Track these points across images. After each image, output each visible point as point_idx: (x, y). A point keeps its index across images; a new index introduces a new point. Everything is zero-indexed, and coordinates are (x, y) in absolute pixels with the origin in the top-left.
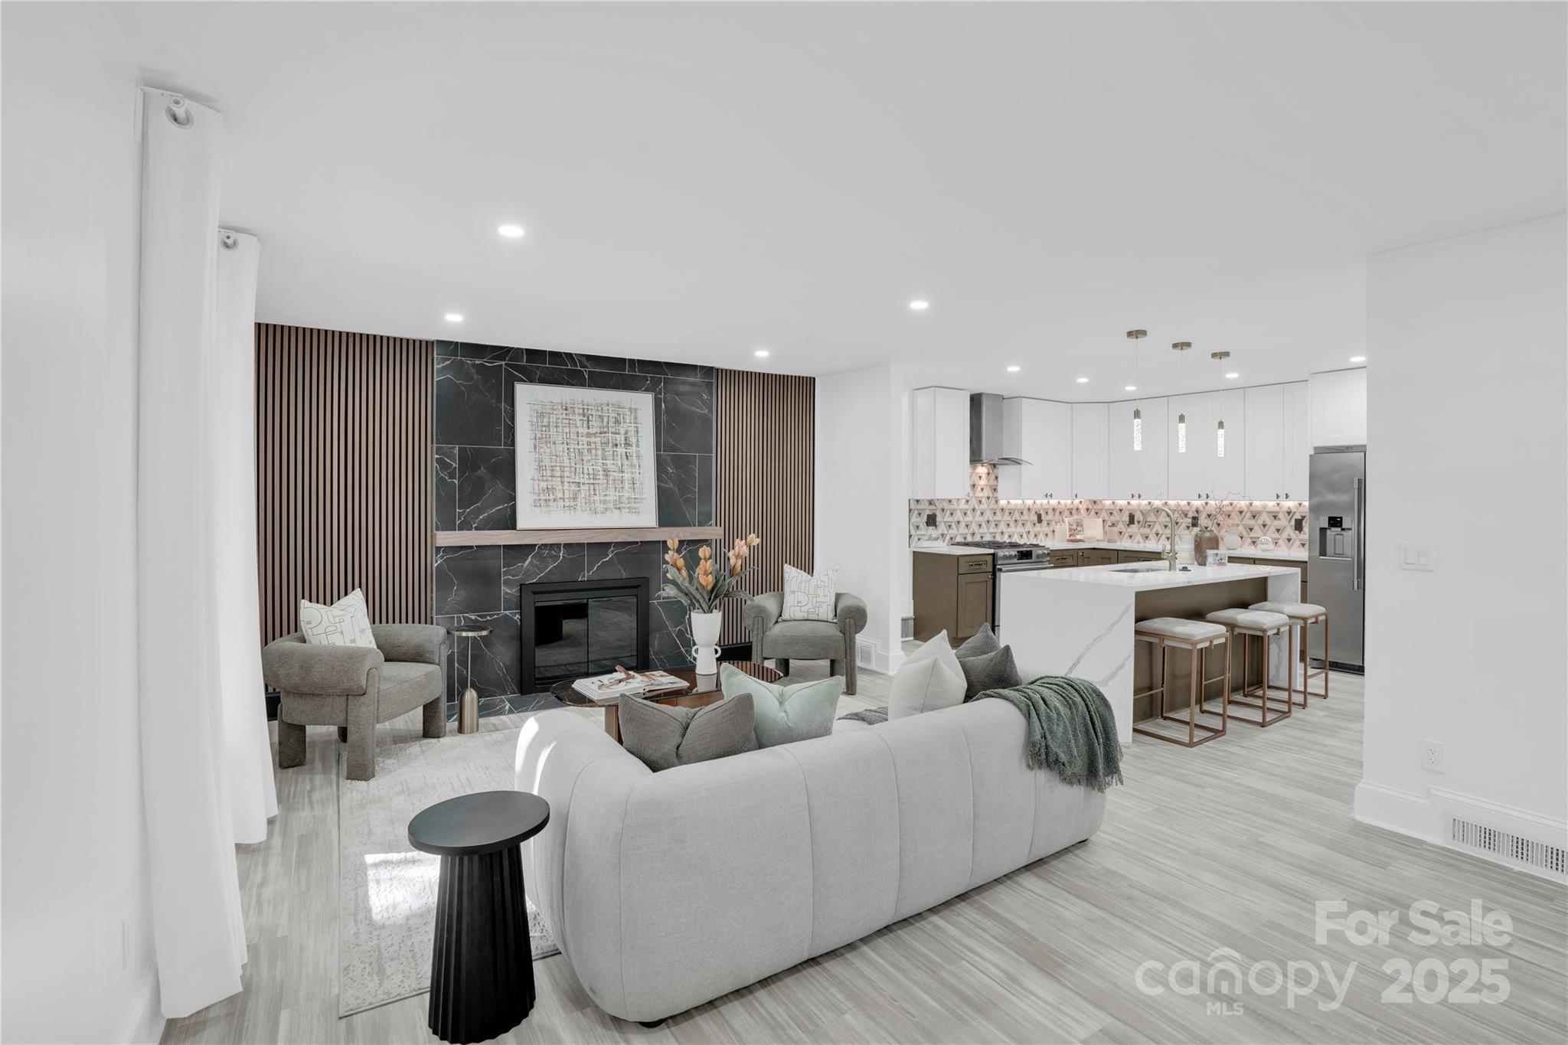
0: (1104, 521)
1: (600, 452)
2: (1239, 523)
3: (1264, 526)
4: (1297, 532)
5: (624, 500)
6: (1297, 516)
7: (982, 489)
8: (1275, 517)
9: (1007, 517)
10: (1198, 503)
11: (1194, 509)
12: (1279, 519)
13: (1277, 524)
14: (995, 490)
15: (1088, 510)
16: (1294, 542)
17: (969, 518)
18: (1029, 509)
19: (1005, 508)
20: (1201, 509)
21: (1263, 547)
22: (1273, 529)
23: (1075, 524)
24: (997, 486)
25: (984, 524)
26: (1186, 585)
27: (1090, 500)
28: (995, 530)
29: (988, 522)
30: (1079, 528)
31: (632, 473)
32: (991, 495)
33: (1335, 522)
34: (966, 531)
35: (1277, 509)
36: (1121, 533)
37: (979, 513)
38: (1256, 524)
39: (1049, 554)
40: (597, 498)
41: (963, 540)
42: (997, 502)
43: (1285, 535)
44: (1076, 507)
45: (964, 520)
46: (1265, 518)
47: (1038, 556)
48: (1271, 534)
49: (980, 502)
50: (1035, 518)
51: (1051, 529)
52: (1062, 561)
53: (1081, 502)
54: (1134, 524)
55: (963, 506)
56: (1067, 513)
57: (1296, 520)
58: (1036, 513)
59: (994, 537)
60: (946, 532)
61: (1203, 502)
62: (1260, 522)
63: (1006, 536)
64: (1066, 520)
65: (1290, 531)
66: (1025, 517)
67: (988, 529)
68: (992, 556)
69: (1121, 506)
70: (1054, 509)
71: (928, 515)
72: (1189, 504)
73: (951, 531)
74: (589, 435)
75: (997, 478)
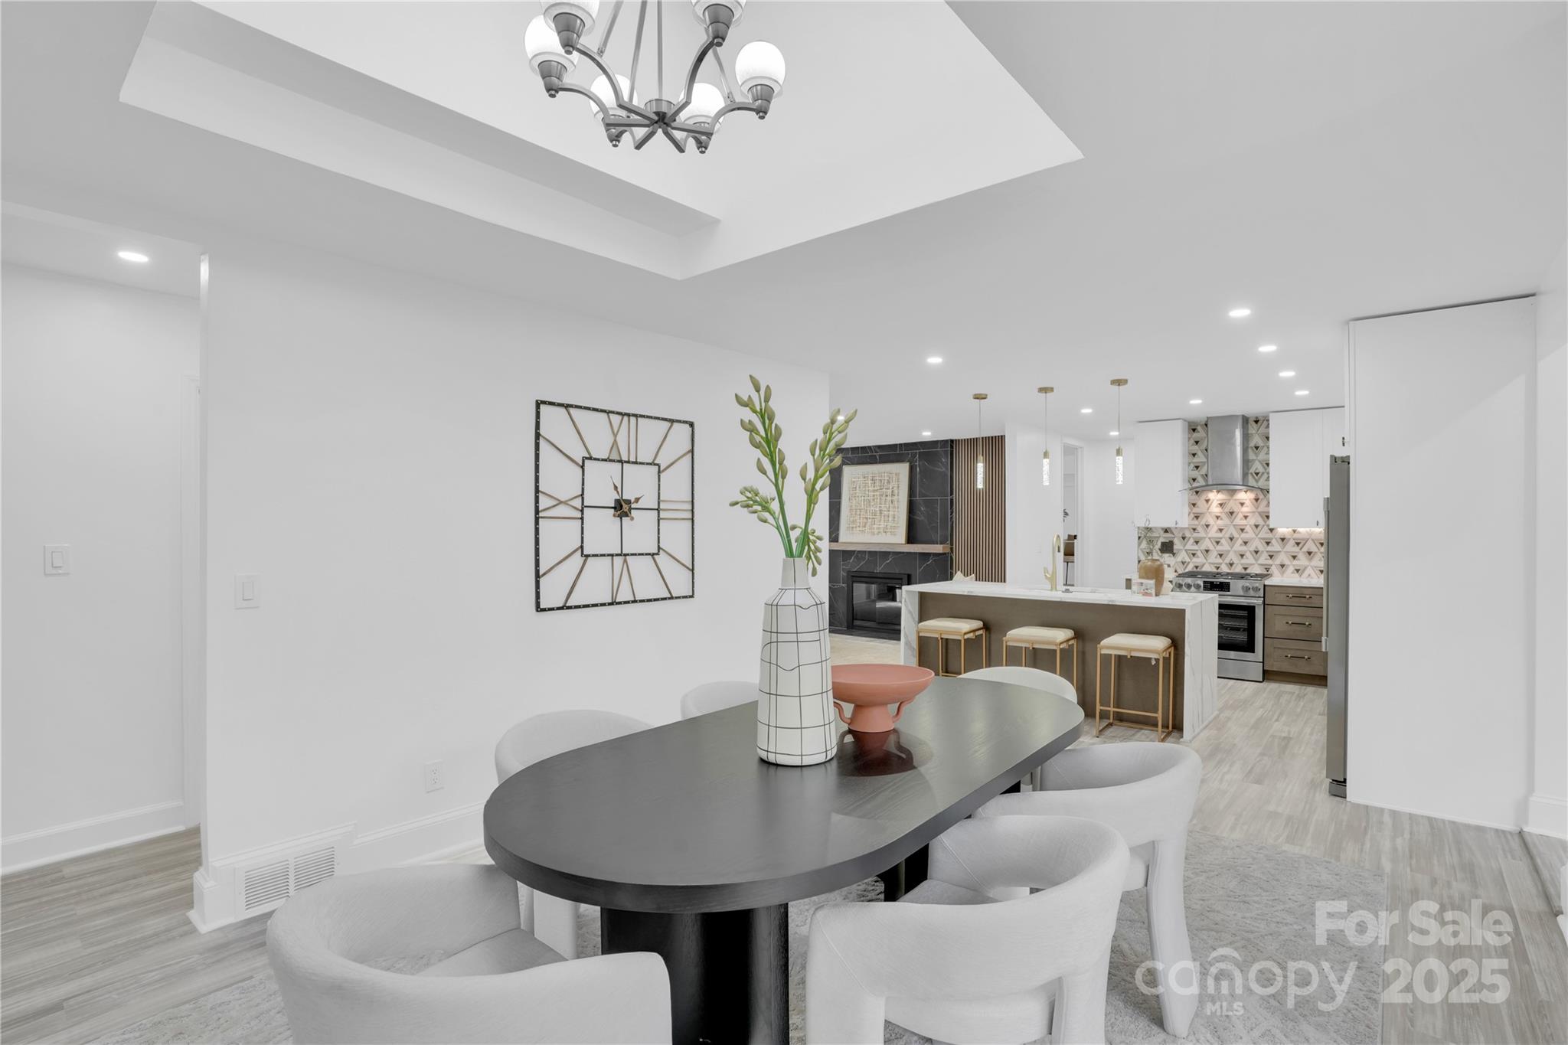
1: (878, 500)
5: (889, 527)
19: (1287, 537)
24: (1270, 512)
26: (966, 594)
31: (894, 511)
32: (1261, 523)
39: (1262, 588)
40: (875, 526)
42: (1271, 530)
49: (1242, 530)
60: (1187, 560)
71: (1163, 543)
74: (874, 491)
75: (1269, 504)
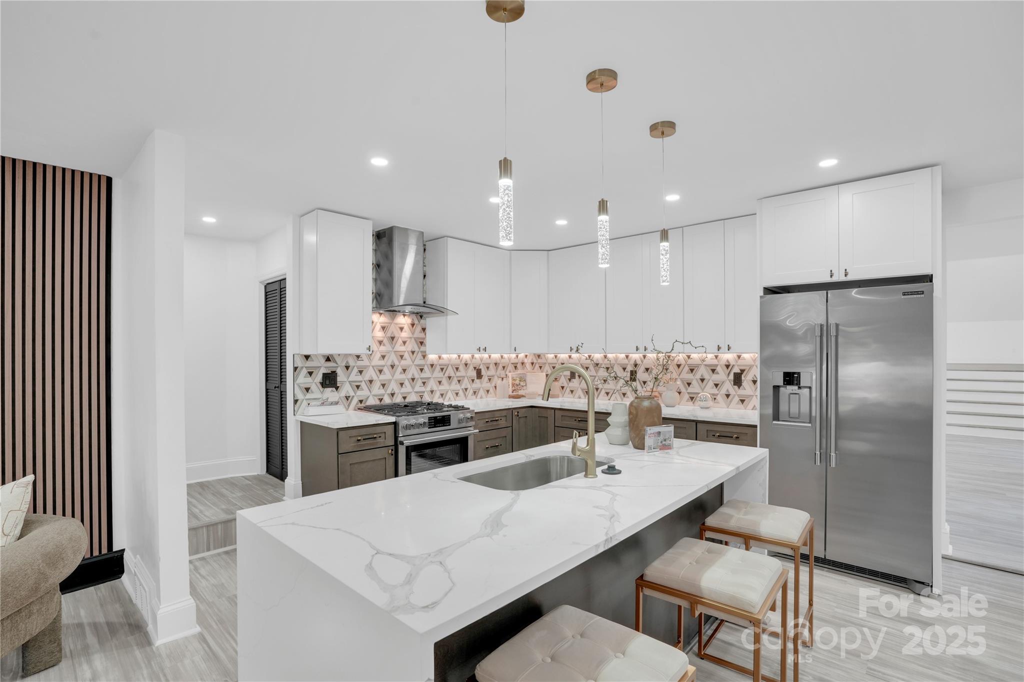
0: (547, 375)
2: (677, 377)
3: (702, 380)
4: (736, 387)
6: (737, 370)
7: (404, 343)
8: (713, 371)
9: (438, 374)
10: (636, 356)
11: (632, 362)
12: (718, 373)
13: (716, 378)
14: (422, 343)
15: (532, 364)
16: (734, 397)
17: (387, 375)
18: (466, 365)
19: (435, 363)
20: (639, 362)
21: (703, 404)
22: (711, 384)
23: (518, 379)
24: (424, 339)
25: (407, 383)
27: (534, 354)
28: (423, 389)
29: (413, 379)
30: (522, 384)
32: (416, 349)
33: (791, 378)
34: (382, 391)
35: (715, 362)
36: (563, 387)
37: (400, 369)
38: (694, 378)
39: (472, 417)
41: (378, 402)
42: (424, 357)
43: (723, 391)
44: (521, 361)
45: (378, 379)
46: (703, 372)
47: (460, 421)
48: (710, 389)
49: (402, 357)
50: (474, 374)
51: (493, 385)
52: (495, 423)
53: (526, 356)
54: (575, 378)
55: (376, 361)
56: (511, 367)
57: (735, 374)
58: (475, 368)
59: (421, 397)
60: (352, 393)
61: (641, 355)
62: (698, 376)
63: (438, 394)
64: (510, 375)
65: (728, 386)
66: (462, 373)
67: (413, 387)
68: (393, 426)
69: (563, 360)
70: (496, 364)
71: (324, 374)
72: (627, 357)
73: (359, 393)
75: (424, 329)
